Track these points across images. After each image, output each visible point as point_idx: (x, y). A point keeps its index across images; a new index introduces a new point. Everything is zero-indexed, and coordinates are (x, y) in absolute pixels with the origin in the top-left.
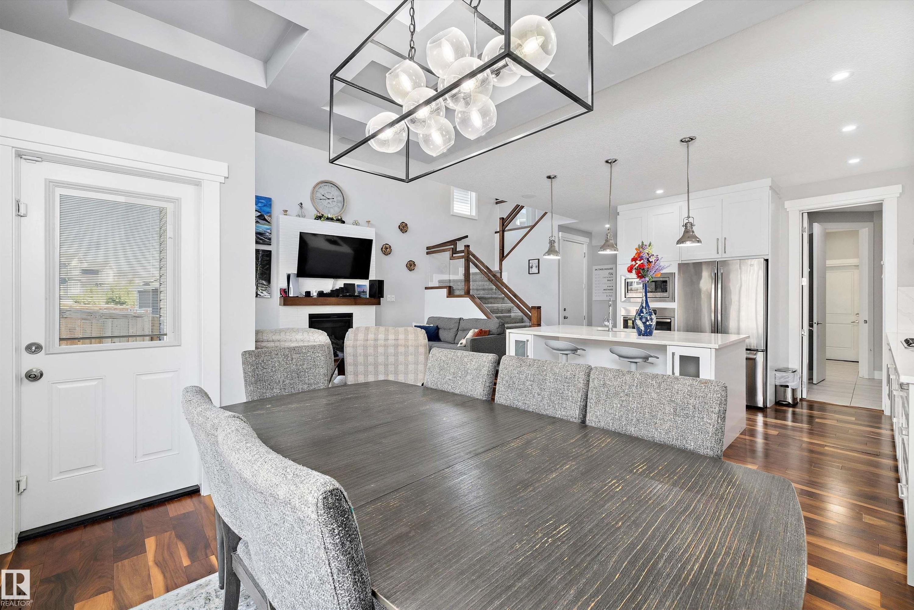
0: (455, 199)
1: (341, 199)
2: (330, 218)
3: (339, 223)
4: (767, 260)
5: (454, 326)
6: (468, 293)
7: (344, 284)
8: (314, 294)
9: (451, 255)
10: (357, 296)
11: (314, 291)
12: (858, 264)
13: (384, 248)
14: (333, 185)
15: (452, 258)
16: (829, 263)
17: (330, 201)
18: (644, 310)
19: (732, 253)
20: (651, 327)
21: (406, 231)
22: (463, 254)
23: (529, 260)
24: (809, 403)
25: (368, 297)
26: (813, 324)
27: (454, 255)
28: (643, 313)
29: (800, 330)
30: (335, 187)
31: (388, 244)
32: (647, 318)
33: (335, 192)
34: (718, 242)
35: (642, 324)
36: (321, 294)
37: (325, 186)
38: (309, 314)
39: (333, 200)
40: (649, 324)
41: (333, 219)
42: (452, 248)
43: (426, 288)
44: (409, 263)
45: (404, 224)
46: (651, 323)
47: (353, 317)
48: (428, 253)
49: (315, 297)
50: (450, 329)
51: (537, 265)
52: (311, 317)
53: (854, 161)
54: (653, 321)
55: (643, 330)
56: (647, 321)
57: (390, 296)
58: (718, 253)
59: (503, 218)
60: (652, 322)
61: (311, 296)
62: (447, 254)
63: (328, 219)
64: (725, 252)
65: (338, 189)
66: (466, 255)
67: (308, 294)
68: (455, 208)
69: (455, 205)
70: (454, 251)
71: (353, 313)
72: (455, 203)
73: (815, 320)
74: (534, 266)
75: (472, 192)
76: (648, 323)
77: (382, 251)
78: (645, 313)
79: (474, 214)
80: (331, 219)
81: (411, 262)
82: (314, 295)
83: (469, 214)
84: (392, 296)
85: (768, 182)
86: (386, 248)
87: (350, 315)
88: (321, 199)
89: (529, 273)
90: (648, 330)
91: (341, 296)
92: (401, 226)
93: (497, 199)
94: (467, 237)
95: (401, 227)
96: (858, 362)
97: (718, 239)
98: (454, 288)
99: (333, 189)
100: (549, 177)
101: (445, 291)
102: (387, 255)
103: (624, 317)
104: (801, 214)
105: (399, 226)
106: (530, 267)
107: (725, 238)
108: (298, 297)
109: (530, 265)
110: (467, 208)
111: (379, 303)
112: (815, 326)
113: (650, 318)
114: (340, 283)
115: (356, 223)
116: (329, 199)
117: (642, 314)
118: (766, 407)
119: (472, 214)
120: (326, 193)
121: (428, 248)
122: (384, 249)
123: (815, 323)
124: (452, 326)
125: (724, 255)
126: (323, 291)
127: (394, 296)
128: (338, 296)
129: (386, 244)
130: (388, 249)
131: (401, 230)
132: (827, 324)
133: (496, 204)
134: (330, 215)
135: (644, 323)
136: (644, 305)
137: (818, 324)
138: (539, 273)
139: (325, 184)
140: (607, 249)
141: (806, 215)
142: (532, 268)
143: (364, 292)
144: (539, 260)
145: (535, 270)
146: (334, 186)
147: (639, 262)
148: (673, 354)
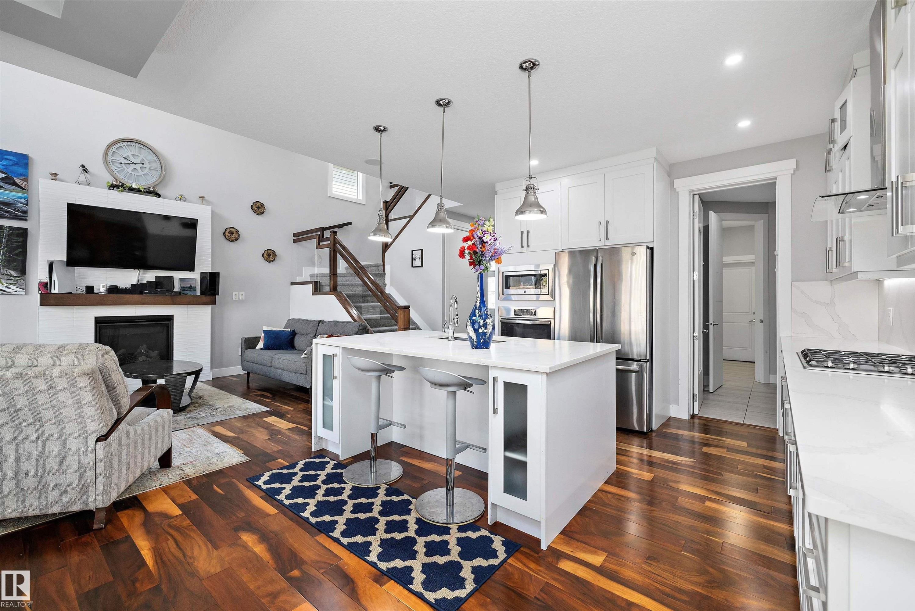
0: (334, 179)
1: (157, 165)
2: (135, 189)
3: (153, 196)
4: (652, 249)
5: (310, 329)
6: (334, 289)
7: (156, 277)
8: (101, 289)
9: (318, 244)
10: (179, 293)
11: (101, 286)
12: (754, 261)
13: (227, 232)
14: (142, 146)
15: (319, 247)
16: (726, 259)
17: (138, 167)
18: (477, 311)
19: (615, 240)
20: (485, 337)
21: (263, 213)
22: (329, 242)
23: (412, 251)
24: (701, 421)
25: (198, 293)
26: (709, 324)
27: (321, 244)
28: (475, 316)
29: (690, 333)
30: (147, 149)
31: (234, 228)
32: (479, 323)
33: (145, 155)
34: (599, 227)
35: (473, 331)
36: (113, 290)
37: (130, 147)
38: (95, 318)
39: (142, 165)
40: (482, 331)
41: (141, 191)
42: (319, 234)
43: (292, 284)
44: (266, 252)
45: (259, 204)
46: (485, 331)
47: (173, 320)
48: (294, 241)
49: (103, 294)
50: (307, 334)
51: (420, 256)
52: (99, 321)
53: (744, 124)
54: (488, 327)
55: (475, 340)
56: (480, 327)
57: (237, 293)
58: (600, 240)
59: (386, 202)
60: (486, 329)
61: (95, 292)
62: (314, 242)
63: (131, 190)
64: (608, 239)
65: (151, 152)
66: (332, 243)
67: (90, 289)
68: (334, 189)
69: (334, 186)
70: (321, 239)
71: (173, 316)
72: (334, 183)
73: (711, 321)
74: (418, 257)
75: (358, 172)
76: (480, 331)
77: (225, 236)
78: (477, 316)
79: (360, 197)
80: (138, 191)
81: (270, 251)
82: (101, 291)
83: (356, 197)
84: (241, 293)
85: (652, 152)
86: (231, 233)
87: (170, 319)
88: (121, 163)
89: (412, 266)
90: (482, 341)
91: (146, 293)
92: (254, 206)
93: (391, 183)
94: (350, 223)
95: (254, 208)
96: (754, 362)
97: (600, 223)
98: (323, 284)
99: (143, 151)
100: (377, 129)
101: (310, 287)
102: (232, 241)
103: (501, 319)
104: (692, 195)
105: (252, 207)
106: (413, 259)
107: (608, 222)
108: (71, 293)
109: (414, 257)
110: (354, 191)
111: (213, 302)
112: (711, 327)
113: (484, 324)
114: (150, 276)
115: (181, 199)
116: (135, 164)
117: (474, 318)
118: (652, 431)
119: (358, 198)
120: (130, 156)
121: (295, 235)
122: (227, 234)
123: (711, 324)
124: (308, 332)
125: (608, 243)
126: (118, 286)
127: (243, 293)
128: (141, 293)
129: (231, 228)
130: (233, 233)
131: (255, 211)
132: (723, 324)
133: (390, 188)
134: (136, 184)
135: (476, 331)
136: (478, 305)
137: (714, 325)
138: (422, 266)
139: (129, 143)
140: (437, 225)
141: (697, 198)
142: (415, 260)
143: (191, 287)
144: (422, 250)
145: (418, 263)
146: (144, 148)
147: (470, 243)
148: (495, 380)
